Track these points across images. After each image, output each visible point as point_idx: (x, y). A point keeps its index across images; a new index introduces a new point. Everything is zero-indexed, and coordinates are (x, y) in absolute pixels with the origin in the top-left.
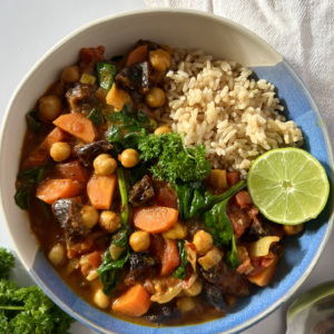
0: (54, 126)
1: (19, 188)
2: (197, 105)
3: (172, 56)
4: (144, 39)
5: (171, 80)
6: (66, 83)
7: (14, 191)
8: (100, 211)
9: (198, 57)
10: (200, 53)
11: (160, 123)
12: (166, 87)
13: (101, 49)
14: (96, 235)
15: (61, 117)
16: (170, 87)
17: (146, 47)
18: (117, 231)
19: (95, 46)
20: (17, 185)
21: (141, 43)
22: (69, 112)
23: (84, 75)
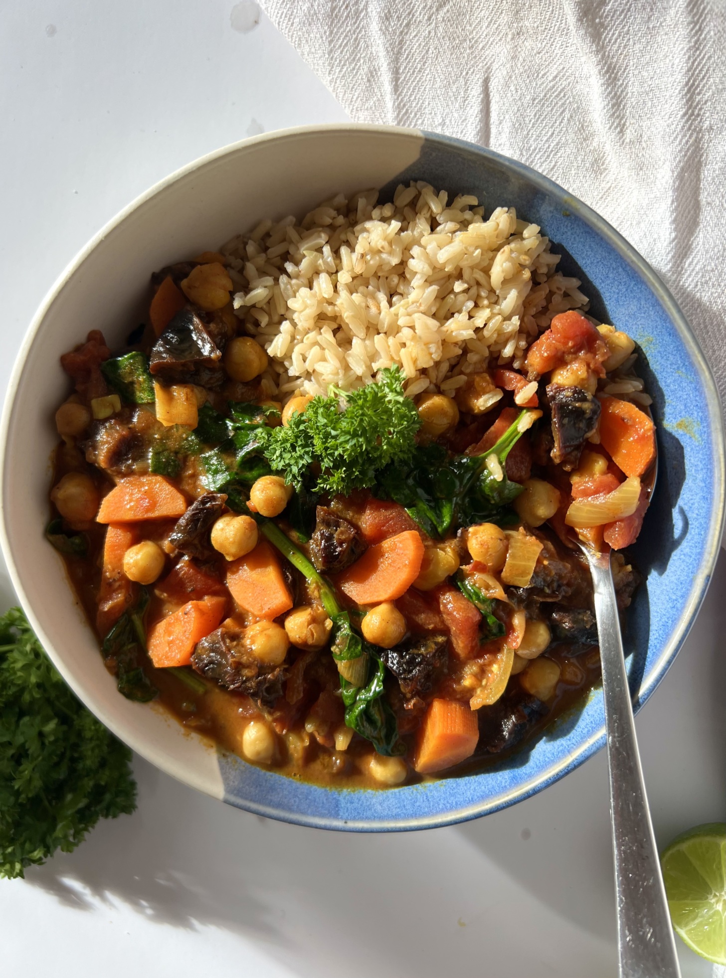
0: (104, 527)
1: (116, 672)
2: (321, 318)
3: (226, 266)
4: (157, 268)
5: (248, 309)
6: (74, 438)
7: (111, 682)
8: (279, 619)
9: (268, 235)
10: (268, 224)
11: (282, 399)
12: (250, 327)
13: (94, 337)
14: (301, 665)
15: (105, 502)
16: (257, 324)
17: (169, 280)
18: (331, 637)
19: (82, 337)
20: (109, 668)
21: (156, 279)
22: (113, 485)
23: (94, 402)
